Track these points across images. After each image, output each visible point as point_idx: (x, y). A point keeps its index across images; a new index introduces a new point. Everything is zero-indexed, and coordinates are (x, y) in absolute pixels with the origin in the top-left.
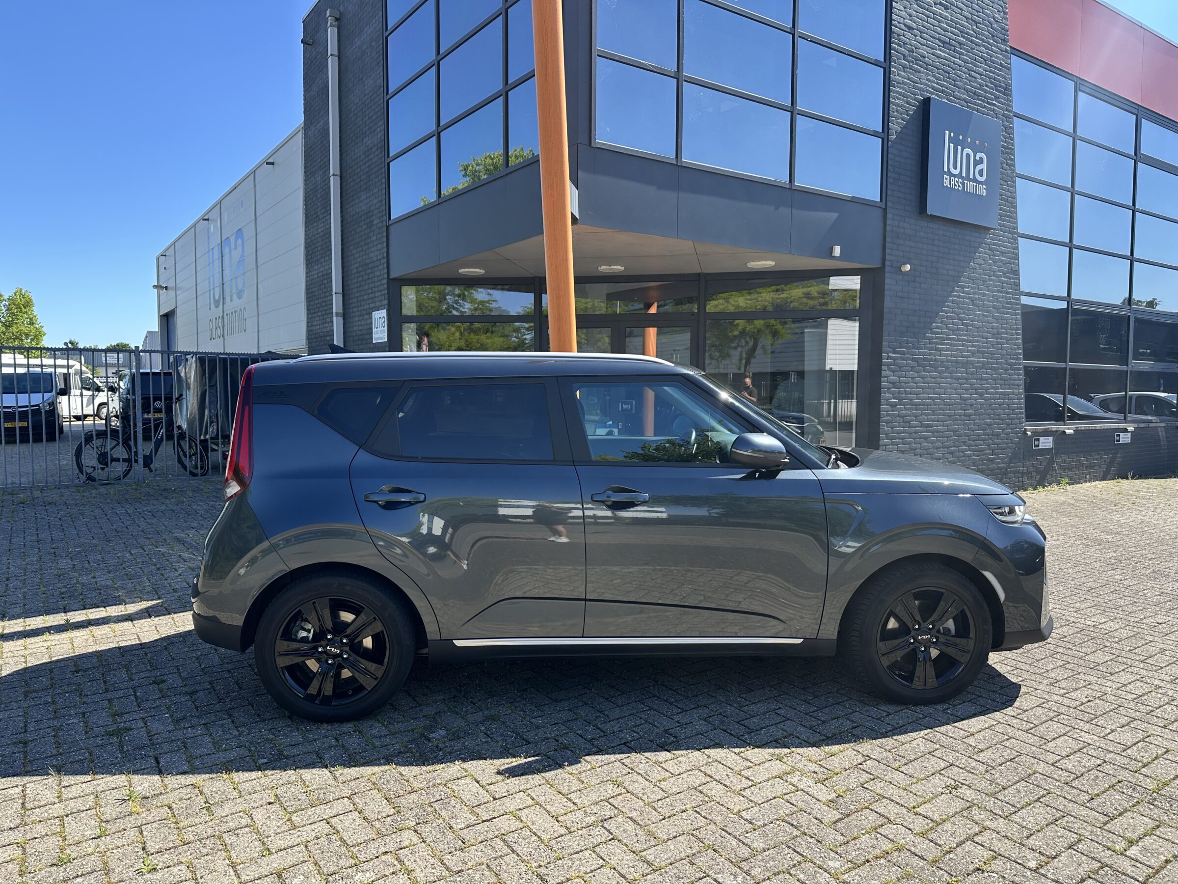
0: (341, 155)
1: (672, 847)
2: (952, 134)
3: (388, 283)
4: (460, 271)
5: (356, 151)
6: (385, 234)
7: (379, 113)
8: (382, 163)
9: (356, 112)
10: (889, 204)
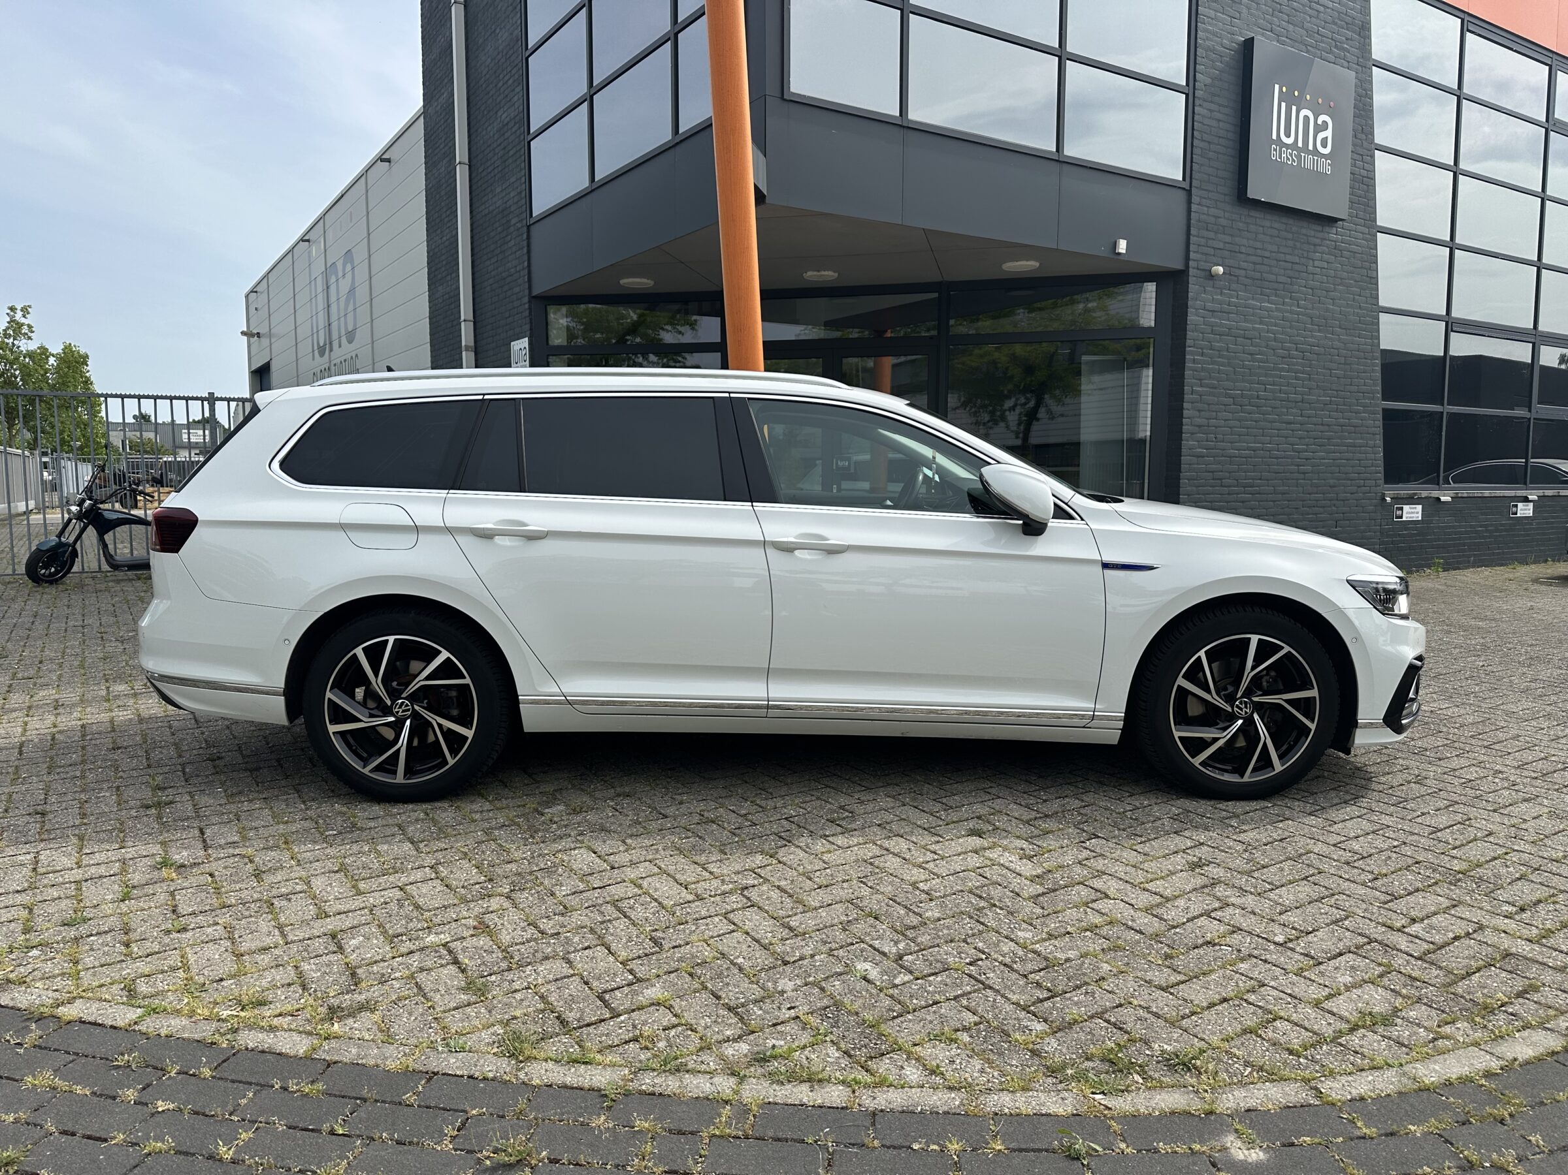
0: (469, 136)
1: (824, 914)
2: (1284, 89)
3: (530, 302)
4: (622, 282)
5: (489, 128)
6: (525, 236)
7: (516, 76)
8: (520, 142)
9: (488, 76)
10: (1195, 183)
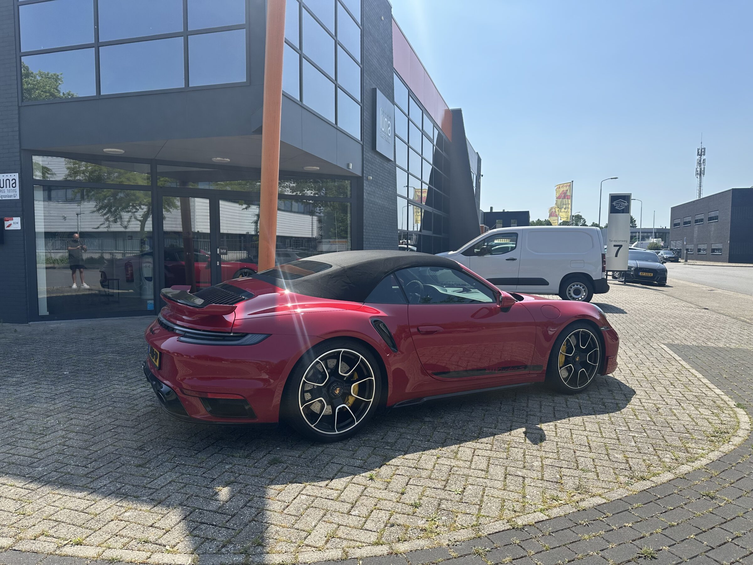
3: (19, 152)
4: (105, 150)
6: (17, 112)
